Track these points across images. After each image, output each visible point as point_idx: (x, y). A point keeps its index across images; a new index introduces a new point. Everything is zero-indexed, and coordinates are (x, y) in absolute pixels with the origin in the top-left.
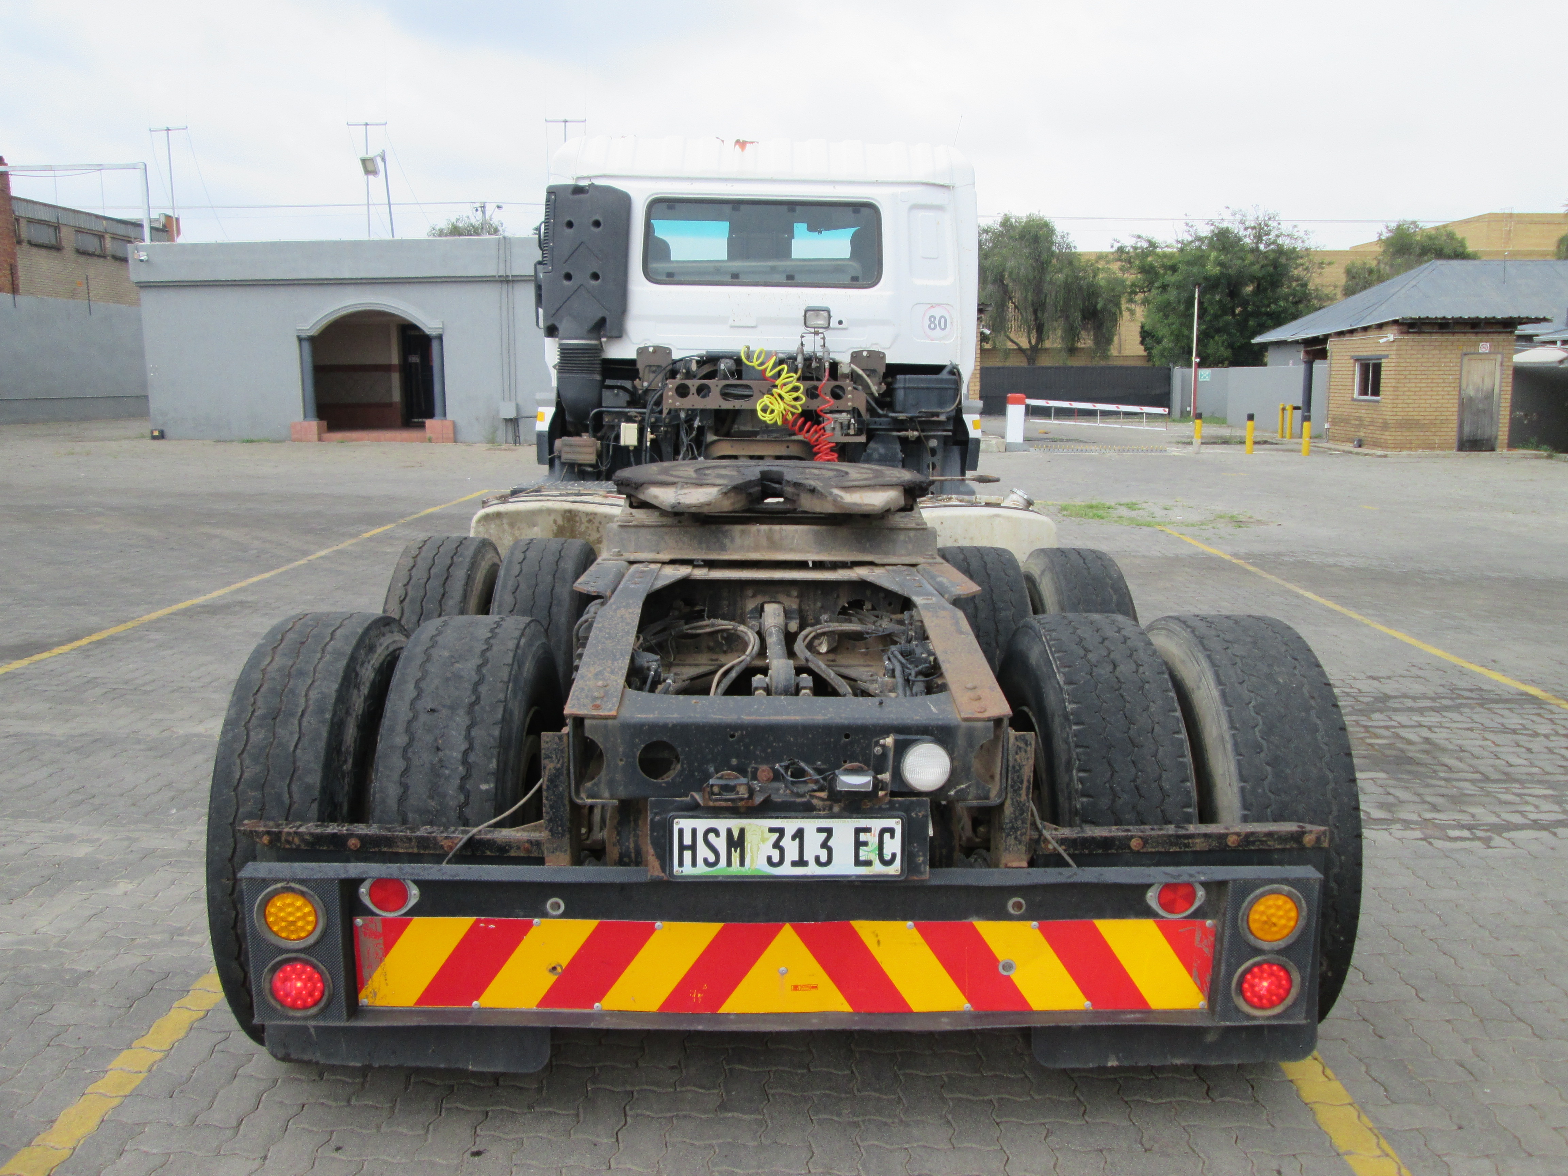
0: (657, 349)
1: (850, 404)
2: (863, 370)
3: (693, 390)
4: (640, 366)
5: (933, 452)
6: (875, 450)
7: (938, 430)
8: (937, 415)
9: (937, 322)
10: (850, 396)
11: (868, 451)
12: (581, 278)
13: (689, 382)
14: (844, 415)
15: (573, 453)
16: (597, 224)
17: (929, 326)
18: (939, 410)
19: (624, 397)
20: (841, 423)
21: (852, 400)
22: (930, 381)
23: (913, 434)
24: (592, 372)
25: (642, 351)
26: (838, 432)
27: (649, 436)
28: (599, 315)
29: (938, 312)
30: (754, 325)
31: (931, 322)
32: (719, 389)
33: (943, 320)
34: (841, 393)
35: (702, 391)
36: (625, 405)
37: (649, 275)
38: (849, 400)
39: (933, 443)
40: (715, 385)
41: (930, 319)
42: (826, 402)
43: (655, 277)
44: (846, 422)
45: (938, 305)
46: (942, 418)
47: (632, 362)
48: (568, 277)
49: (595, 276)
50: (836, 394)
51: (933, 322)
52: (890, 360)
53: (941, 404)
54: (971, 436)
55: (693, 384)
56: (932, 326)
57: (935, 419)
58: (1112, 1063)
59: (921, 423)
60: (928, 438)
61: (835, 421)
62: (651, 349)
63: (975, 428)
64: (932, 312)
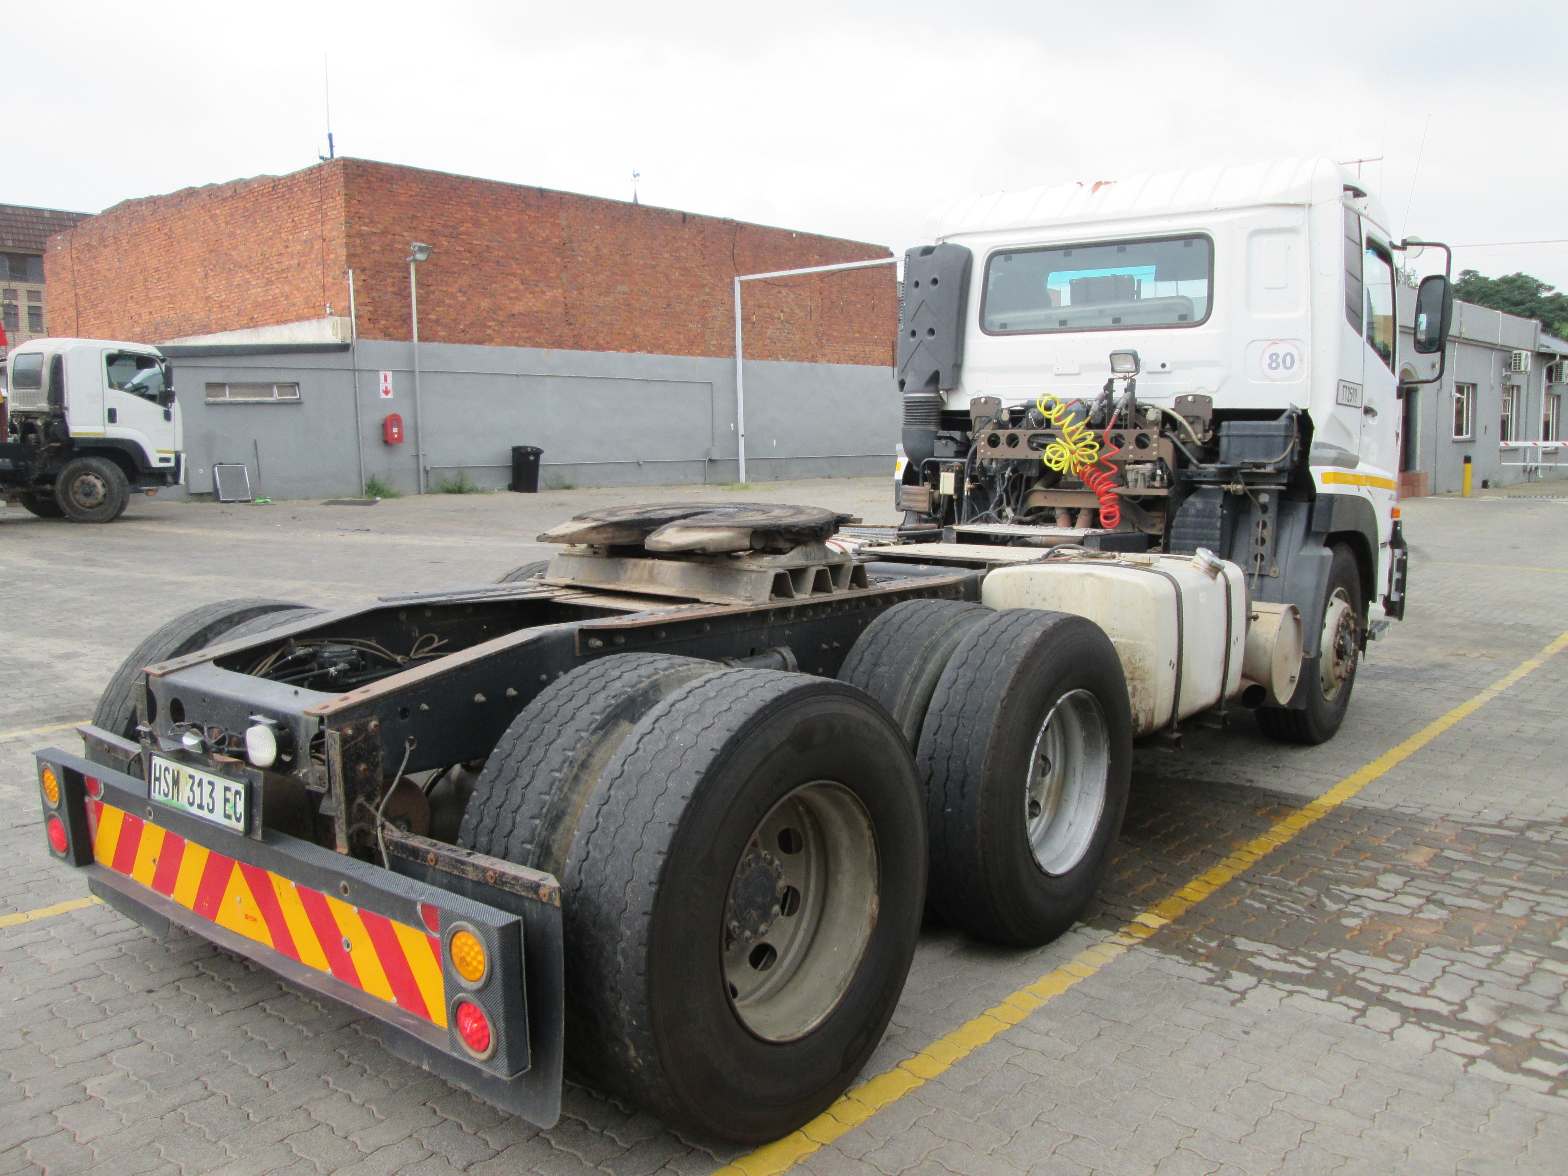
0: (988, 400)
1: (1155, 453)
2: (1184, 417)
3: (1003, 440)
4: (972, 417)
5: (1264, 508)
6: (1193, 504)
7: (1271, 484)
8: (1263, 466)
9: (1280, 360)
10: (1155, 445)
11: (1184, 505)
12: (922, 334)
13: (1000, 432)
14: (1149, 466)
15: (910, 501)
16: (935, 281)
17: (1270, 366)
18: (1265, 461)
19: (952, 447)
20: (1143, 474)
21: (1157, 449)
22: (1255, 428)
23: (1238, 488)
24: (929, 423)
25: (975, 402)
26: (1140, 484)
27: (967, 485)
28: (934, 369)
29: (1281, 350)
30: (1077, 372)
31: (1272, 361)
32: (1026, 438)
33: (1288, 359)
34: (1147, 442)
35: (1013, 441)
36: (952, 454)
37: (984, 328)
38: (1153, 449)
39: (1264, 498)
40: (1023, 434)
41: (1271, 357)
42: (1130, 450)
43: (992, 329)
44: (1148, 473)
45: (1282, 340)
46: (1269, 469)
47: (966, 413)
48: (913, 334)
49: (932, 332)
50: (1142, 442)
51: (1276, 361)
52: (1217, 405)
53: (1269, 453)
54: (1318, 492)
55: (1003, 434)
56: (1274, 365)
57: (1262, 470)
58: (425, 1067)
59: (1245, 475)
60: (1256, 493)
61: (1137, 472)
62: (983, 400)
63: (1325, 481)
64: (1274, 349)
